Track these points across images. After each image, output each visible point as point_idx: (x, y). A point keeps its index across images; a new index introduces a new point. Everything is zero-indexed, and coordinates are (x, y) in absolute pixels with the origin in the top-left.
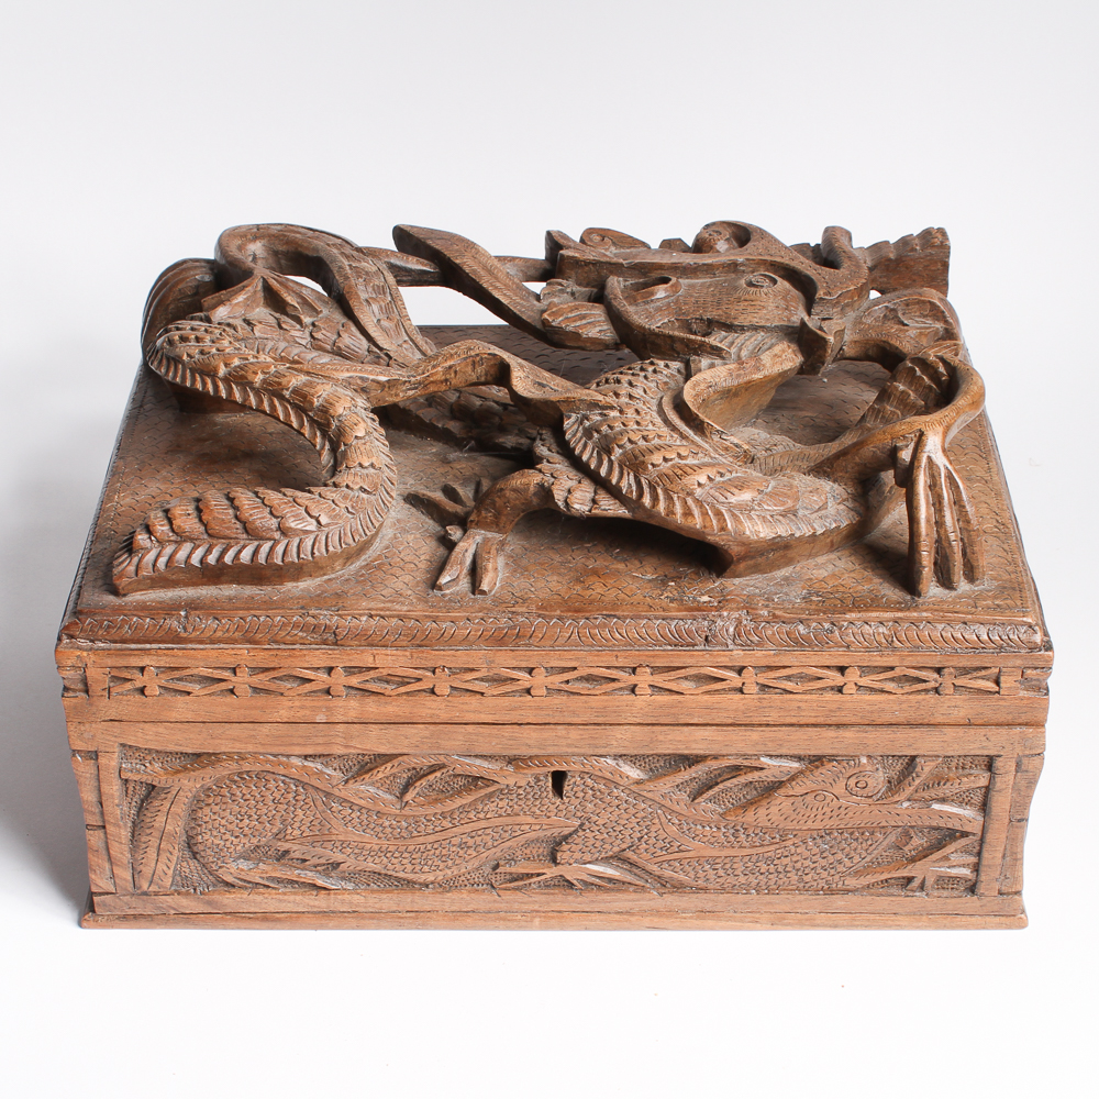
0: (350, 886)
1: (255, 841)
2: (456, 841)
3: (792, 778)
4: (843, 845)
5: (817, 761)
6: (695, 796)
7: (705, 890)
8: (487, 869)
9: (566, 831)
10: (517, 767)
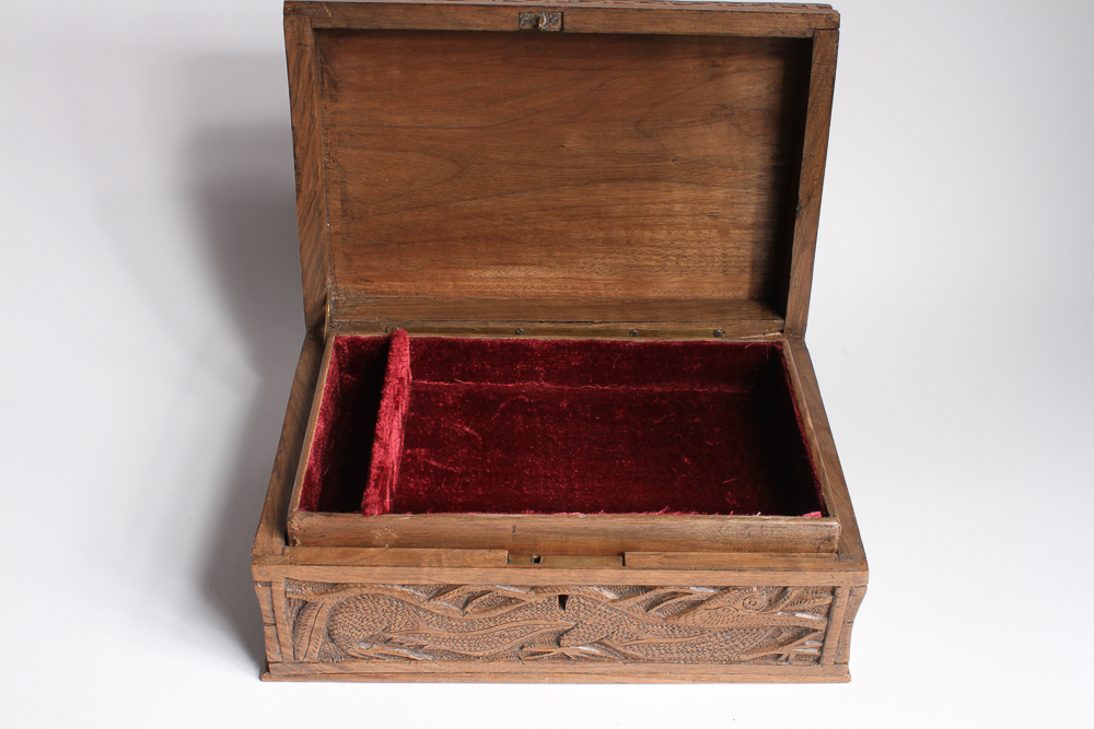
0: (430, 658)
1: (371, 633)
2: (497, 633)
3: (709, 599)
4: (740, 636)
5: (725, 589)
6: (648, 608)
7: (653, 661)
8: (517, 649)
9: (566, 628)
10: (537, 592)
